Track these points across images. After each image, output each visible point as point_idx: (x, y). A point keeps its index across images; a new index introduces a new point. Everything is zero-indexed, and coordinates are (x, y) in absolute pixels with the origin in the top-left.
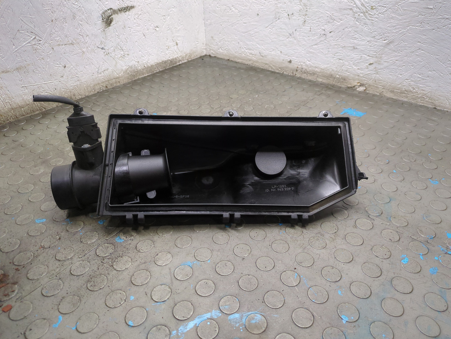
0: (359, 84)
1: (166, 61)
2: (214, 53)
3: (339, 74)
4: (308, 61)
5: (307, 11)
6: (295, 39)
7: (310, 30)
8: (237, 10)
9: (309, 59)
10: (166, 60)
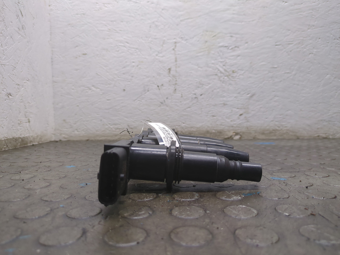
0: (234, 134)
1: (16, 138)
2: (66, 137)
3: (215, 129)
4: (183, 124)
5: (176, 81)
6: (167, 106)
7: (181, 96)
8: (98, 90)
9: (184, 122)
10: (17, 136)
